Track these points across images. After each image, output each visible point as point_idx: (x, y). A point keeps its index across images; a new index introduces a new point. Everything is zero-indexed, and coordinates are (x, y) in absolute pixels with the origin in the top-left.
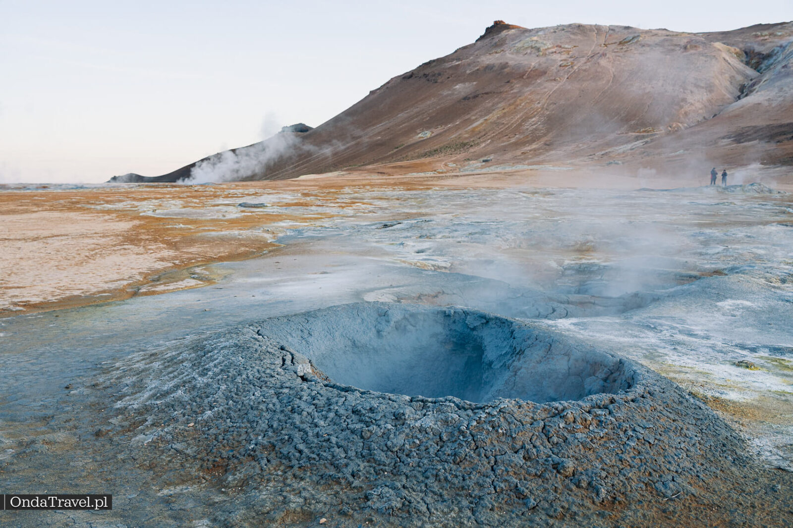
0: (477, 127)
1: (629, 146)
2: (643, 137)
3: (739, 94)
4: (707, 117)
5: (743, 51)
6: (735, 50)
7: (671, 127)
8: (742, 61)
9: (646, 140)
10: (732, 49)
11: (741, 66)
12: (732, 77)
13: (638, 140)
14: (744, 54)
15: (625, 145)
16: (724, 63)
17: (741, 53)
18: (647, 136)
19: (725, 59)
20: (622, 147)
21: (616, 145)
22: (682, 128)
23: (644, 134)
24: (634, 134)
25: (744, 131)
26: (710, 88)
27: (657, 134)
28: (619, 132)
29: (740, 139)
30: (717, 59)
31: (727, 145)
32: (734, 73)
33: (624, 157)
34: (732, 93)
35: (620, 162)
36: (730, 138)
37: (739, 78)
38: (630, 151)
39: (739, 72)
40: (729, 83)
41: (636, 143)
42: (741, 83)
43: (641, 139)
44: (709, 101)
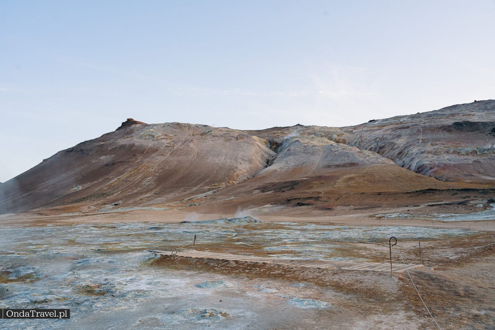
0: (113, 183)
1: (204, 194)
2: (213, 189)
3: (267, 164)
4: (249, 177)
5: (268, 141)
6: (264, 140)
7: (229, 183)
8: (268, 147)
9: (215, 190)
10: (262, 140)
11: (267, 149)
12: (262, 155)
13: (210, 191)
14: (269, 143)
15: (202, 194)
16: (258, 148)
17: (267, 142)
18: (215, 189)
19: (258, 145)
20: (200, 195)
21: (197, 194)
22: (236, 184)
23: (214, 187)
24: (208, 187)
25: (267, 185)
26: (250, 161)
27: (221, 187)
28: (199, 186)
29: (264, 190)
30: (254, 145)
31: (258, 193)
32: (263, 153)
33: (200, 201)
34: (263, 164)
35: (197, 204)
36: (259, 189)
37: (266, 156)
38: (204, 197)
39: (266, 153)
40: (261, 158)
41: (208, 192)
42: (267, 158)
43: (212, 190)
44: (250, 168)
